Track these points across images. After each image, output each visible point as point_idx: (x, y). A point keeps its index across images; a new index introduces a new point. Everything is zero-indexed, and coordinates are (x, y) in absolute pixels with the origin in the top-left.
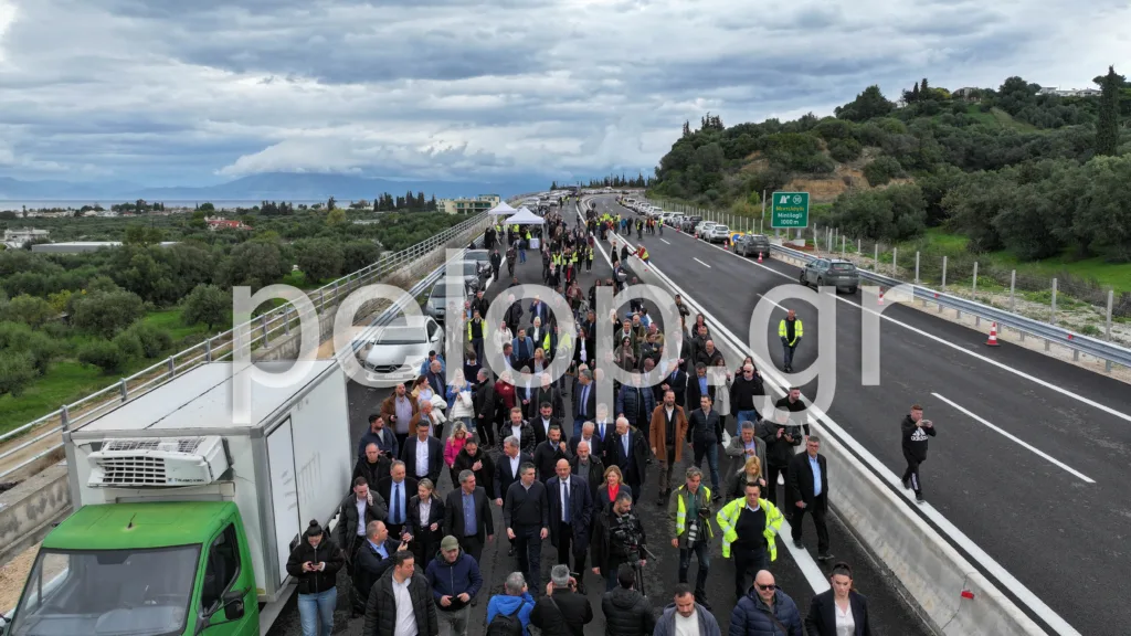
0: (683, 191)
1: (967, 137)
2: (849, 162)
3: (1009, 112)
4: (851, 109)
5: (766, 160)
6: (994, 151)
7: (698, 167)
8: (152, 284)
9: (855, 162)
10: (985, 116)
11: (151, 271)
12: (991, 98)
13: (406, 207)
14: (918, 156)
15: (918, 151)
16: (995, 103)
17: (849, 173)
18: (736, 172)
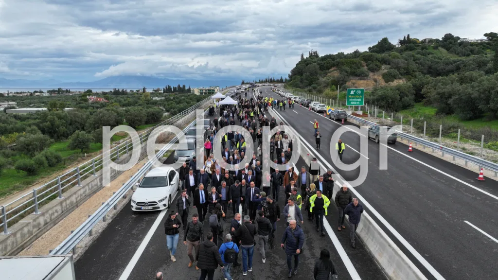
0: (301, 85)
1: (428, 61)
2: (376, 72)
3: (447, 49)
4: (375, 48)
5: (338, 71)
6: (441, 67)
7: (308, 74)
8: (57, 129)
9: (379, 72)
10: (435, 51)
11: (56, 123)
12: (438, 43)
13: (177, 91)
14: (407, 69)
15: (406, 66)
16: (440, 46)
17: (376, 77)
18: (325, 76)
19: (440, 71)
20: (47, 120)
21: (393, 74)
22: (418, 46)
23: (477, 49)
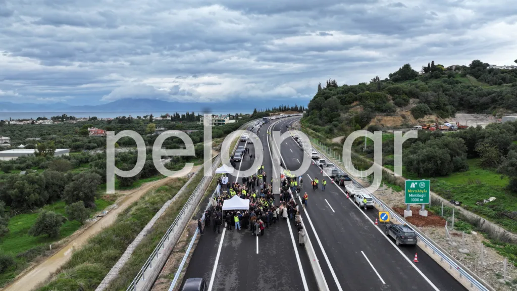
0: (320, 122)
1: (458, 91)
2: (403, 107)
3: (475, 77)
4: (397, 75)
5: (362, 106)
6: (474, 99)
7: (328, 109)
8: (26, 197)
9: (406, 107)
10: (463, 79)
11: (26, 191)
12: (466, 70)
13: (186, 119)
14: (437, 103)
15: (437, 100)
16: (468, 73)
17: (404, 113)
18: (347, 112)
19: (473, 103)
20: (14, 186)
21: (423, 109)
22: (444, 74)
23: (508, 76)
